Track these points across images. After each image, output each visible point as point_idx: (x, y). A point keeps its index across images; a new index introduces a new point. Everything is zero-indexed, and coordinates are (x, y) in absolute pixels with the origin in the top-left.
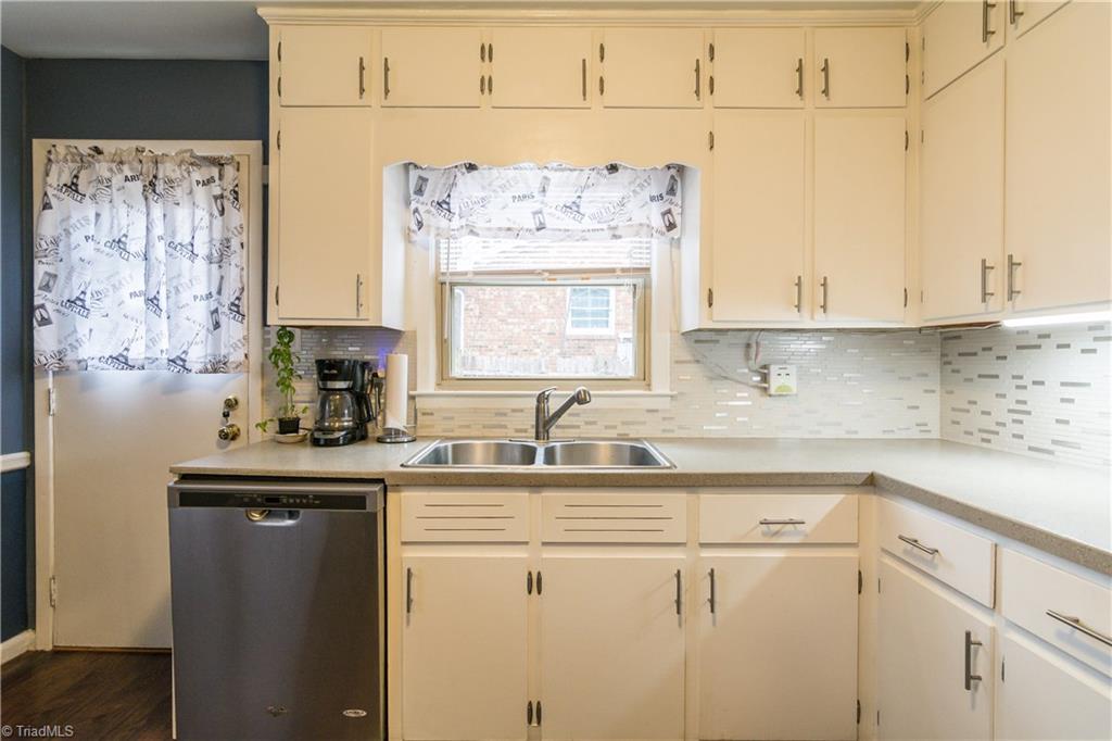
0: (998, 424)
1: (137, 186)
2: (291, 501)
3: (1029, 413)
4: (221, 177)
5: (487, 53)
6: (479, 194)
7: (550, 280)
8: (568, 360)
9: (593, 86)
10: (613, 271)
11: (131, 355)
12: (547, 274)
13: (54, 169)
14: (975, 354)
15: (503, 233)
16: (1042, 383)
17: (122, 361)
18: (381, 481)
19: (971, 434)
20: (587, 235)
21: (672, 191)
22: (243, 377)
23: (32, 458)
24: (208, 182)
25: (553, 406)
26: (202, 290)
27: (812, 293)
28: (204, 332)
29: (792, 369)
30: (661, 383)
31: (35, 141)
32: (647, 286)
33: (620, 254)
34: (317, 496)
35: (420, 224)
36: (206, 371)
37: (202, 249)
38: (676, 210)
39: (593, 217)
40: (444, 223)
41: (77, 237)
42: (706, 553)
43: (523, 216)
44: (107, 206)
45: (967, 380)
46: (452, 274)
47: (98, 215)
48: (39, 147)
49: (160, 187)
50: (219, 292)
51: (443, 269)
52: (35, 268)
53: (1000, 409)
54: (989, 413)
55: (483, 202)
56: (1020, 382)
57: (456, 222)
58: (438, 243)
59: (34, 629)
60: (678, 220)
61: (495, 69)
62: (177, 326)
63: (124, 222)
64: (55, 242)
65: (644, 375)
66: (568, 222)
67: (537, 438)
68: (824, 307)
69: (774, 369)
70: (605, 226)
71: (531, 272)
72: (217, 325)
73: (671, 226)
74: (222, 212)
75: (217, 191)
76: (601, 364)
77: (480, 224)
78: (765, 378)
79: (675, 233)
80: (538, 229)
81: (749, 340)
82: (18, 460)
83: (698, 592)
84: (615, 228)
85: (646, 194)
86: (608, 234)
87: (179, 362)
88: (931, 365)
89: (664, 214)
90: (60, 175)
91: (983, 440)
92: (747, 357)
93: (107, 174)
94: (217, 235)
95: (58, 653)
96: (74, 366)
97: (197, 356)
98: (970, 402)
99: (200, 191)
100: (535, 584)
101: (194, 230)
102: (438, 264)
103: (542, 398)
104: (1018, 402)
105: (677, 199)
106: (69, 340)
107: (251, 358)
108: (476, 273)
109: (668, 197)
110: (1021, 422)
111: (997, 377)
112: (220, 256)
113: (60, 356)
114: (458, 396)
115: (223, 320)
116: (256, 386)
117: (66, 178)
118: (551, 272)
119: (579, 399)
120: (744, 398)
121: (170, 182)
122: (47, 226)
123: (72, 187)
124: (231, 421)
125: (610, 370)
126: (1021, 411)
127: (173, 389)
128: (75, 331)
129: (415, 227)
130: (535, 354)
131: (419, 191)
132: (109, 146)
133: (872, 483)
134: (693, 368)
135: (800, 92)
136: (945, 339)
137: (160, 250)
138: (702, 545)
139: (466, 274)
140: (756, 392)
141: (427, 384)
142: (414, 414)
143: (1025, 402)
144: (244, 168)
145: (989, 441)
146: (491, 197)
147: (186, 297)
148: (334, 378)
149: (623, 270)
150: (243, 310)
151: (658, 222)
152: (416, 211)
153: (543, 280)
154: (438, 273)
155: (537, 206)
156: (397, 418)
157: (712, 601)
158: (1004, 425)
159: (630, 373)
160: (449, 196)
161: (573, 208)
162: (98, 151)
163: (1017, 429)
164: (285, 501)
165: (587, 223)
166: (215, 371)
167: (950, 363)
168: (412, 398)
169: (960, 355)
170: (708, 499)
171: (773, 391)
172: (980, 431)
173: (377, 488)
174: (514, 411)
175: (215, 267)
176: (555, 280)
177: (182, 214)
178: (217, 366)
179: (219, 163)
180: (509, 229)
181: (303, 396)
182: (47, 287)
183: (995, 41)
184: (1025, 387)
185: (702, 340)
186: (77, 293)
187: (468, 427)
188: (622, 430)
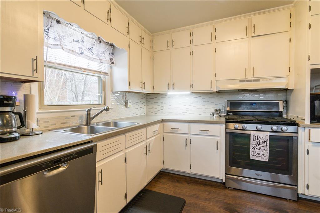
0: (158, 110)
2: (66, 159)
3: (164, 108)
7: (84, 72)
10: (100, 72)
12: (83, 70)
14: (153, 98)
15: (71, 52)
16: (166, 103)
18: (91, 141)
19: (153, 113)
20: (95, 60)
38: (114, 59)
39: (96, 54)
40: (46, 40)
43: (76, 47)
45: (152, 103)
46: (48, 62)
53: (158, 108)
54: (156, 109)
56: (162, 103)
57: (51, 41)
60: (114, 62)
65: (104, 103)
66: (89, 54)
68: (144, 88)
70: (98, 58)
71: (78, 68)
73: (112, 63)
77: (64, 46)
78: (126, 104)
79: (113, 65)
80: (81, 54)
84: (101, 60)
85: (108, 53)
86: (99, 61)
88: (144, 100)
89: (111, 59)
91: (155, 114)
98: (152, 107)
104: (162, 106)
105: (114, 56)
108: (58, 64)
109: (112, 55)
110: (162, 110)
111: (158, 102)
114: (51, 112)
118: (84, 69)
119: (107, 109)
126: (162, 108)
133: (162, 121)
136: (147, 96)
139: (54, 63)
143: (163, 106)
145: (156, 114)
146: (66, 37)
148: (8, 106)
149: (103, 73)
151: (109, 61)
153: (82, 71)
155: (80, 46)
157: (150, 150)
158: (159, 110)
160: (48, 29)
161: (90, 49)
163: (162, 111)
164: (63, 160)
165: (94, 56)
167: (148, 100)
169: (150, 99)
171: (128, 106)
172: (155, 112)
176: (85, 72)
180: (73, 51)
183: (169, 48)
184: (163, 104)
187: (55, 124)
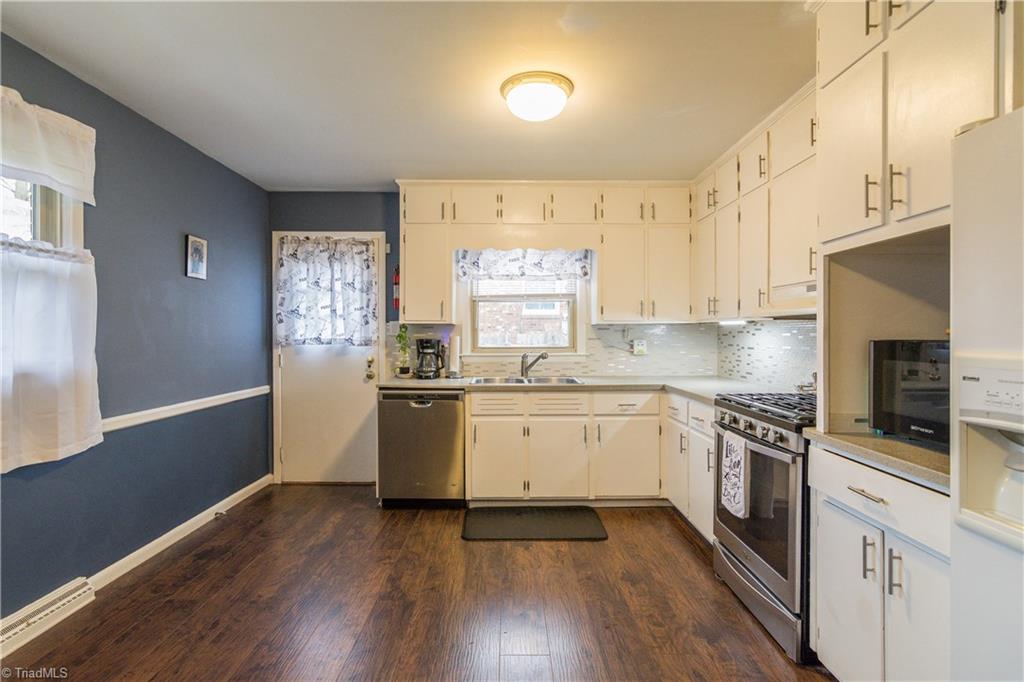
1: (326, 255)
2: (428, 397)
3: (741, 361)
4: (367, 251)
5: (500, 199)
6: (493, 258)
8: (525, 335)
9: (548, 214)
10: (557, 295)
11: (323, 337)
12: (525, 297)
13: (285, 247)
15: (504, 277)
17: (318, 340)
18: (463, 389)
20: (545, 278)
21: (586, 257)
22: (377, 347)
23: (272, 388)
24: (361, 253)
25: (530, 360)
26: (358, 306)
27: (648, 307)
28: (359, 326)
29: (644, 342)
30: (582, 350)
31: (274, 233)
32: (574, 302)
33: (561, 287)
34: (439, 395)
35: (465, 274)
36: (361, 345)
37: (358, 285)
38: (588, 266)
39: (548, 269)
40: (475, 272)
41: (296, 279)
42: (598, 418)
43: (514, 269)
44: (311, 265)
46: (478, 296)
47: (308, 270)
48: (276, 235)
49: (337, 256)
50: (368, 306)
51: (475, 294)
52: (274, 294)
53: (734, 361)
55: (495, 262)
56: (739, 348)
57: (481, 272)
58: (472, 283)
59: (273, 473)
60: (589, 271)
61: (503, 206)
62: (349, 323)
63: (319, 272)
64: (285, 282)
65: (573, 345)
66: (536, 272)
67: (522, 375)
68: (653, 315)
69: (636, 342)
70: (554, 274)
71: (518, 296)
72: (367, 323)
73: (586, 274)
74: (368, 267)
75: (365, 257)
76: (549, 338)
77: (494, 273)
78: (632, 347)
79: (587, 277)
80: (521, 275)
81: (624, 329)
82: (265, 389)
83: (593, 434)
84: (559, 275)
85: (573, 259)
86: (554, 278)
87: (350, 341)
89: (582, 268)
90: (288, 249)
92: (624, 336)
93: (311, 249)
94: (365, 279)
95: (284, 484)
96: (293, 343)
97: (357, 338)
99: (357, 257)
100: (526, 432)
101: (354, 276)
102: (472, 292)
103: (525, 357)
104: (738, 357)
105: (589, 261)
106: (292, 330)
107: (381, 339)
108: (491, 296)
109: (584, 260)
112: (367, 289)
113: (287, 338)
114: (481, 356)
115: (370, 320)
116: (383, 352)
117: (291, 252)
118: (528, 295)
119: (543, 357)
120: (623, 356)
121: (343, 254)
122: (281, 275)
123: (294, 255)
124: (371, 369)
125: (557, 342)
126: (738, 361)
127: (342, 353)
128: (293, 326)
129: (461, 274)
130: (498, 330)
131: (464, 257)
132: (313, 235)
133: (663, 389)
134: (597, 342)
135: (642, 217)
136: (718, 328)
137: (338, 286)
138: (596, 415)
139: (484, 296)
140: (628, 354)
141: (467, 352)
142: (462, 364)
143: (740, 357)
144: (376, 244)
146: (499, 260)
147: (352, 308)
148: (428, 348)
149: (563, 295)
150: (376, 315)
151: (579, 272)
152: (463, 267)
154: (472, 296)
155: (521, 264)
156: (455, 367)
157: (599, 438)
159: (567, 345)
160: (478, 259)
161: (539, 265)
162: (308, 238)
163: (738, 368)
164: (425, 397)
165: (545, 273)
166: (366, 345)
168: (460, 357)
170: (598, 397)
171: (635, 353)
173: (462, 392)
174: (510, 363)
175: (365, 294)
177: (349, 268)
178: (367, 343)
179: (366, 244)
180: (507, 275)
181: (407, 358)
182: (281, 305)
184: (740, 350)
185: (600, 328)
186: (295, 307)
187: (487, 371)
188: (562, 372)
